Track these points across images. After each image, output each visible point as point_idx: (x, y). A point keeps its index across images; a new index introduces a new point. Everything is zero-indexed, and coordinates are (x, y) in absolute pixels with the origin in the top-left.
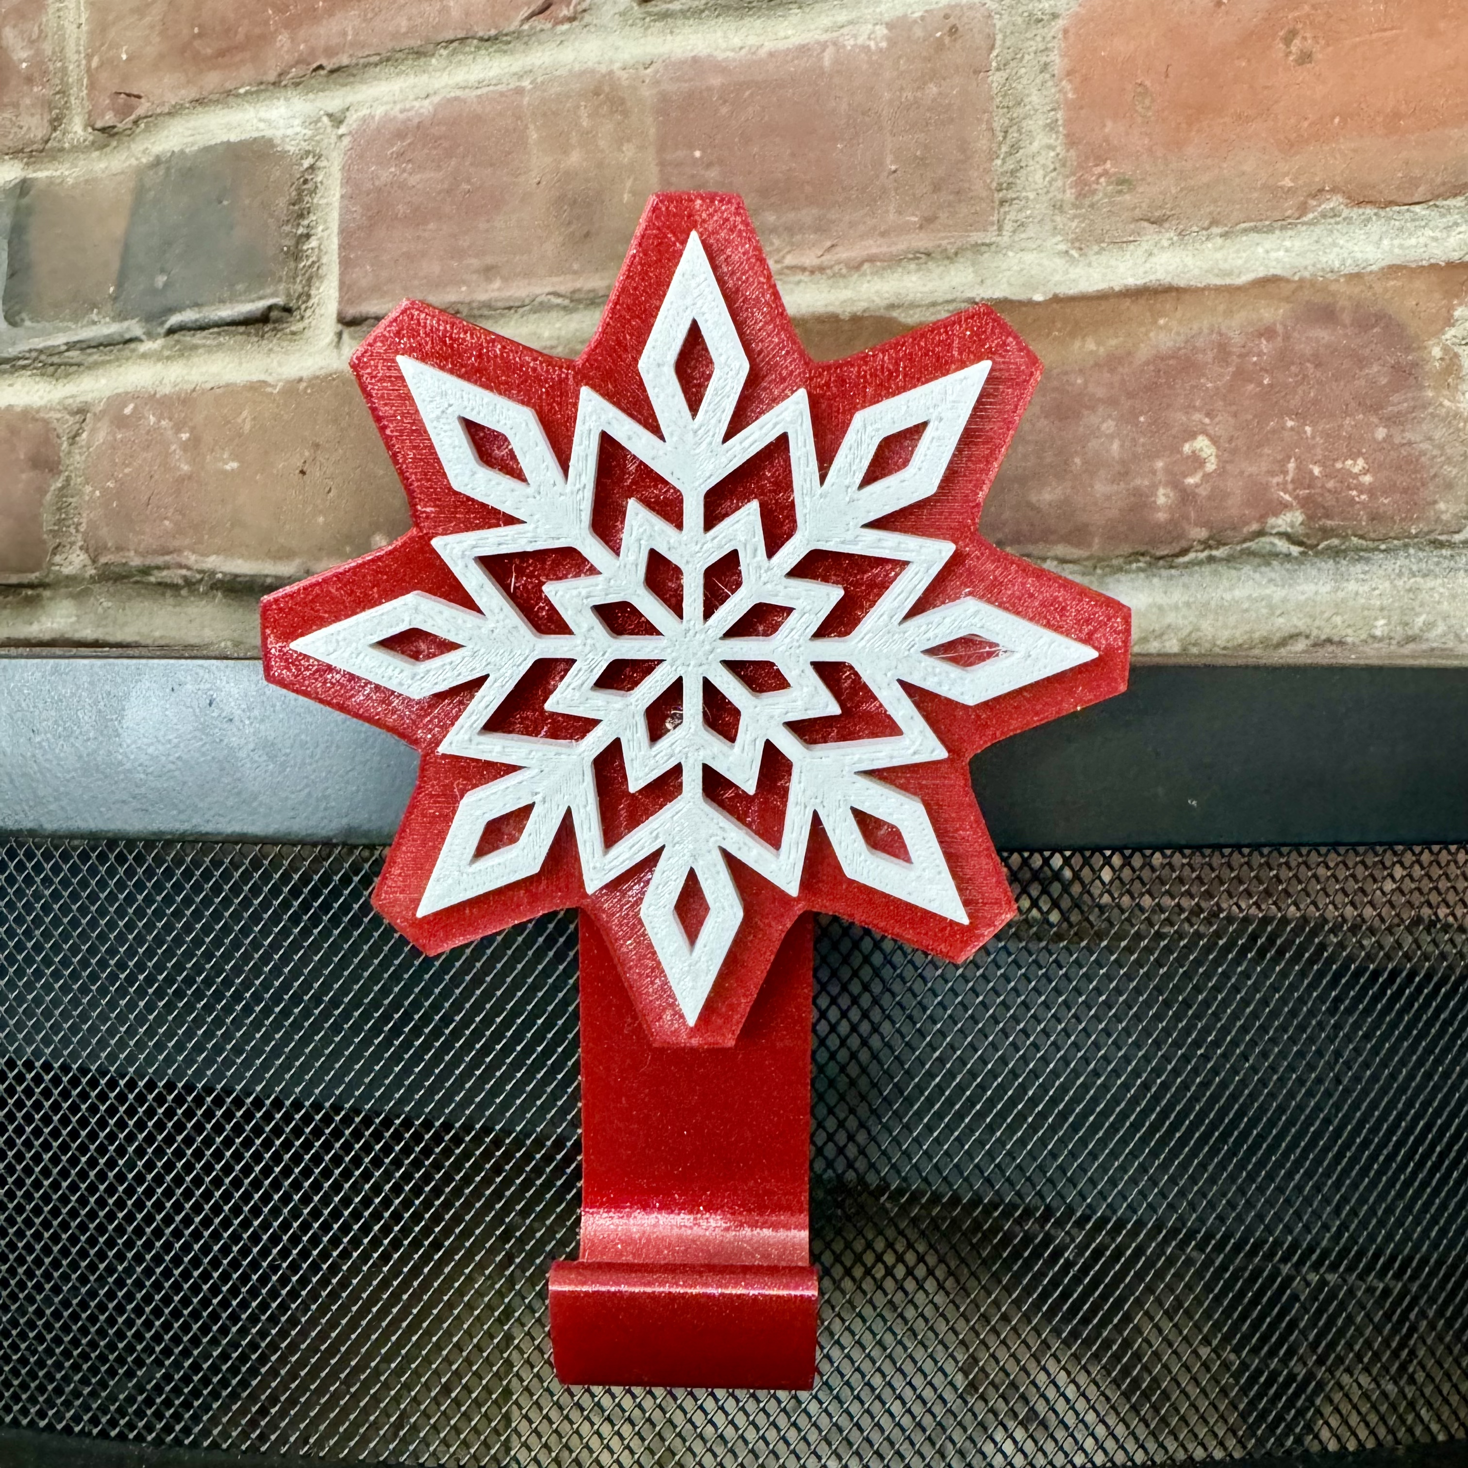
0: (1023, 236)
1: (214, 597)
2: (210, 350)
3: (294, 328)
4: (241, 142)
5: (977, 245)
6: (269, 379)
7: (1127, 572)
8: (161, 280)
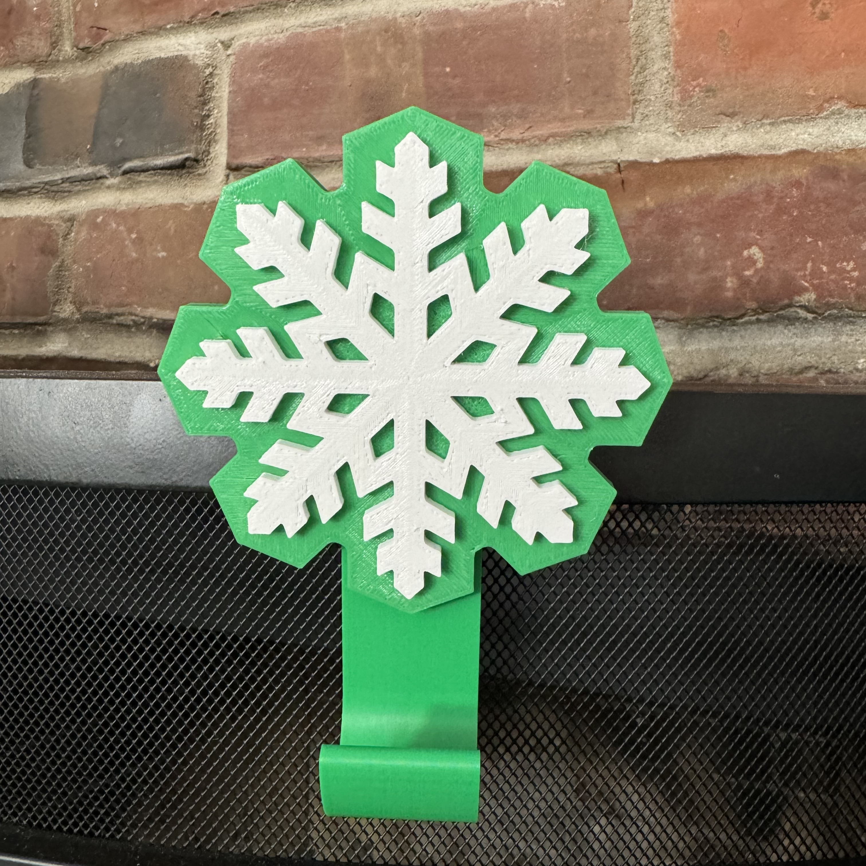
0: (647, 122)
1: (151, 333)
2: (149, 184)
3: (200, 172)
4: (168, 58)
5: (619, 128)
6: (186, 203)
7: (707, 328)
8: (119, 141)
